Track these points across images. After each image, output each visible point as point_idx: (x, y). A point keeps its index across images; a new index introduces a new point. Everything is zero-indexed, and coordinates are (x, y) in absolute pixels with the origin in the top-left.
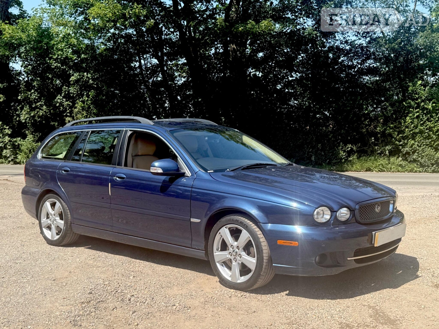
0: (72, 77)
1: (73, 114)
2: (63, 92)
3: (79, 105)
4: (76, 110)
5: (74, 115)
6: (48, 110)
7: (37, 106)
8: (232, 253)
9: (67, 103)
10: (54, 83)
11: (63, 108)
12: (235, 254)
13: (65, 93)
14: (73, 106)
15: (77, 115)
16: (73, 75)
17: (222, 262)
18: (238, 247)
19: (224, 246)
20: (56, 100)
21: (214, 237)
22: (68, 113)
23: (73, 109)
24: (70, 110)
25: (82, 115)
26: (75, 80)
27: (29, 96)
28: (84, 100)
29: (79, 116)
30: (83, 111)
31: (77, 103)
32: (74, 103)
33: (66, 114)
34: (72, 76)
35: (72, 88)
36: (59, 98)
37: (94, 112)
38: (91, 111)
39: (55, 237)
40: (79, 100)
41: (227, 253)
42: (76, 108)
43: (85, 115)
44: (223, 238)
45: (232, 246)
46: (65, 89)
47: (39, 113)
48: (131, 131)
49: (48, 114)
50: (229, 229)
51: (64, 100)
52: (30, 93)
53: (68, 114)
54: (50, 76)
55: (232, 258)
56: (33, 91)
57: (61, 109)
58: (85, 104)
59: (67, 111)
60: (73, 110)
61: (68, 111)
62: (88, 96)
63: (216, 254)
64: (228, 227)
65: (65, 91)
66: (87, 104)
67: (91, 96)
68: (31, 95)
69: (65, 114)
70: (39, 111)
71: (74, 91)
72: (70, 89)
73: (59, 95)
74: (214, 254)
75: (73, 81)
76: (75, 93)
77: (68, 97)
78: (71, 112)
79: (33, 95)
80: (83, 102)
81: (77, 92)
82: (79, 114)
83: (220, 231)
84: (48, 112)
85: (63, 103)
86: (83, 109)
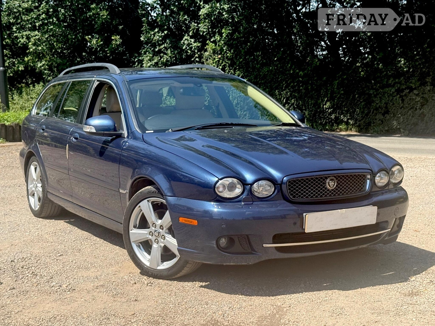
0: (202, 10)
1: (202, 59)
2: (190, 30)
3: (210, 46)
4: (207, 54)
5: (204, 61)
6: (174, 54)
7: (161, 49)
8: (153, 233)
9: (195, 44)
10: (181, 19)
11: (192, 51)
12: (157, 235)
13: (193, 32)
14: (202, 49)
15: (207, 60)
16: (204, 7)
17: (140, 243)
18: (161, 226)
19: (143, 223)
20: (182, 42)
21: (132, 210)
22: (196, 57)
23: (203, 52)
24: (199, 53)
25: (213, 60)
26: (206, 14)
27: (152, 37)
28: (216, 40)
29: (210, 61)
30: (214, 55)
31: (208, 44)
32: (204, 44)
33: (195, 59)
34: (202, 8)
35: (202, 25)
36: (186, 40)
37: (227, 57)
38: (224, 55)
39: (37, 207)
40: (210, 41)
41: (147, 232)
42: (206, 51)
43: (216, 60)
44: (143, 213)
45: (154, 224)
46: (194, 26)
47: (162, 59)
48: (98, 81)
49: (174, 60)
50: (152, 203)
51: (193, 40)
52: (153, 33)
53: (197, 59)
54: (175, 9)
55: (153, 238)
56: (156, 30)
57: (188, 53)
58: (217, 46)
59: (195, 55)
60: (202, 54)
61: (197, 55)
62: (221, 34)
63: (133, 231)
64: (152, 201)
65: (194, 29)
66: (219, 46)
67: (225, 35)
68: (154, 34)
69: (193, 59)
70: (163, 56)
71: (205, 28)
72: (200, 25)
73: (187, 35)
74: (130, 232)
75: (204, 15)
76: (205, 30)
77: (196, 36)
78: (200, 57)
79: (156, 36)
80: (215, 42)
81: (208, 29)
82: (210, 59)
83: (140, 204)
84: (173, 57)
85: (191, 44)
86: (214, 52)
